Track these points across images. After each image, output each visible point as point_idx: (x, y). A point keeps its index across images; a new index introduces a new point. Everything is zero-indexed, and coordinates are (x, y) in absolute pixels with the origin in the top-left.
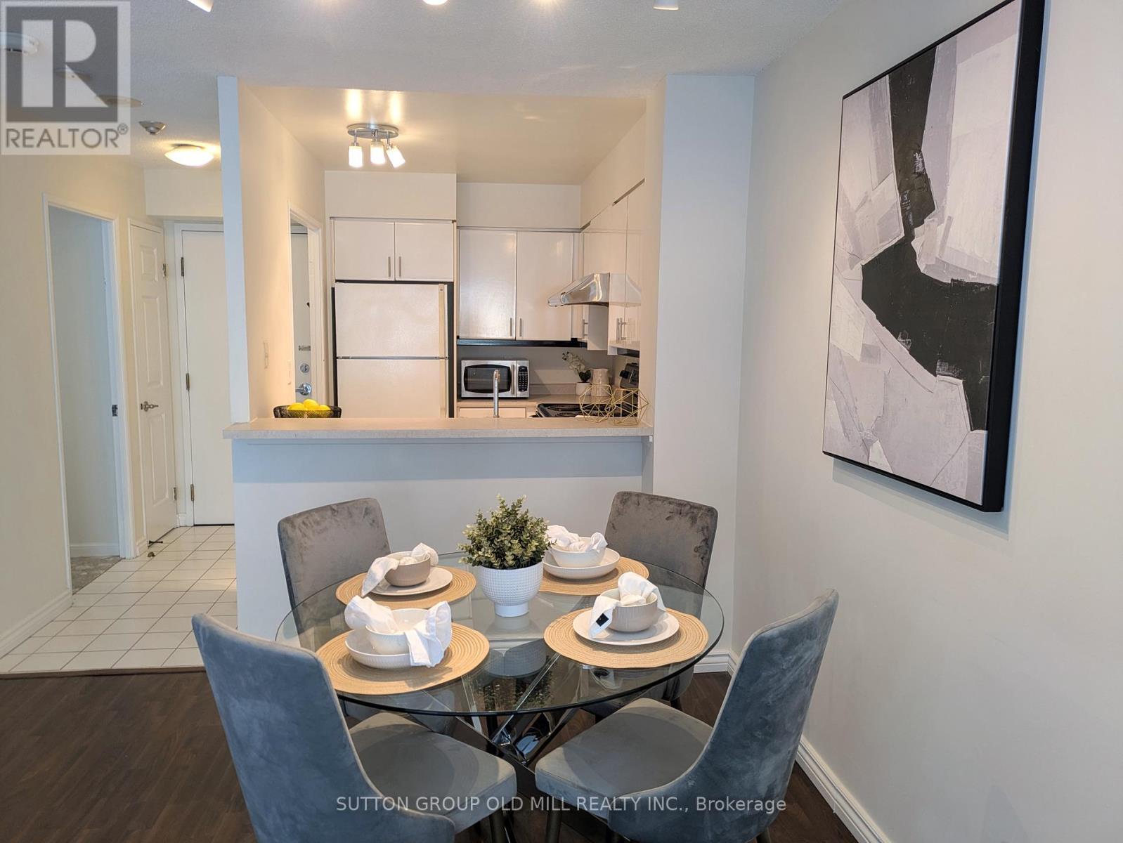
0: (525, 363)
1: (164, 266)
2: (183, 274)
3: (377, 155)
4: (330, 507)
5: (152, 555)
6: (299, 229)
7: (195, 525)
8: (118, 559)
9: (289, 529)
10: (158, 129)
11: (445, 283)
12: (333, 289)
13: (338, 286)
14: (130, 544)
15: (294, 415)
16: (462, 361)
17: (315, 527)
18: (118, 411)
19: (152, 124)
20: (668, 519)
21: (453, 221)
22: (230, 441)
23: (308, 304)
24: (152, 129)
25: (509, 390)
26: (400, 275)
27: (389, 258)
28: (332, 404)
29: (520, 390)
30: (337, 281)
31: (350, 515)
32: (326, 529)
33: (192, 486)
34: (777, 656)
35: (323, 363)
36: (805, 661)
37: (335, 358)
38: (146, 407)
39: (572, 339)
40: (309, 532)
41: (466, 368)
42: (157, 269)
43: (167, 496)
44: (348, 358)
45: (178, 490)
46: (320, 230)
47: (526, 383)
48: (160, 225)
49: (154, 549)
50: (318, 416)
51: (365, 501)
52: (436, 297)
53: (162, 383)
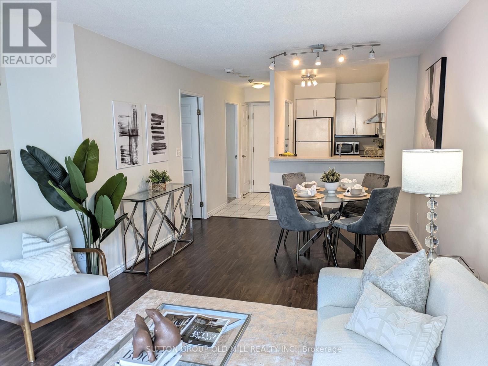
0: (358, 143)
1: (248, 116)
2: (253, 118)
3: (309, 84)
4: (293, 174)
5: (244, 198)
6: (287, 104)
7: (254, 192)
8: (236, 198)
9: (285, 177)
10: (252, 81)
11: (330, 118)
12: (296, 121)
13: (297, 120)
14: (239, 195)
15: (284, 156)
16: (336, 143)
17: (290, 177)
18: (237, 157)
19: (250, 80)
20: (378, 179)
21: (334, 98)
22: (269, 161)
23: (288, 126)
24: (251, 81)
25: (352, 152)
26: (316, 116)
27: (313, 111)
28: (294, 153)
29: (356, 152)
30: (297, 118)
31: (298, 175)
32: (292, 178)
33: (254, 180)
34: (378, 194)
35: (292, 143)
36: (387, 197)
37: (296, 142)
38: (243, 156)
39: (376, 135)
40: (289, 178)
41: (337, 145)
42: (247, 117)
43: (247, 183)
44: (300, 142)
45: (250, 182)
46: (293, 104)
47: (358, 150)
48: (248, 104)
49: (245, 196)
50: (291, 156)
51: (301, 173)
52: (327, 122)
53: (247, 150)
